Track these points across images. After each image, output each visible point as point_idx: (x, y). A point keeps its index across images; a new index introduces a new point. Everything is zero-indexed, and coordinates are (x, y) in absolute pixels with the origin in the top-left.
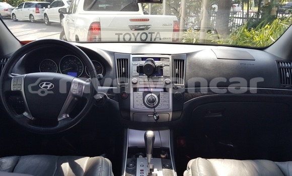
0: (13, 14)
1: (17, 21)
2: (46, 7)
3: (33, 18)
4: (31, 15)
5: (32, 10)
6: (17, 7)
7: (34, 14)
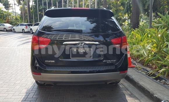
0: (14, 29)
1: (15, 32)
2: (32, 26)
3: (24, 31)
4: (23, 29)
5: (24, 27)
6: (16, 26)
7: (25, 29)
